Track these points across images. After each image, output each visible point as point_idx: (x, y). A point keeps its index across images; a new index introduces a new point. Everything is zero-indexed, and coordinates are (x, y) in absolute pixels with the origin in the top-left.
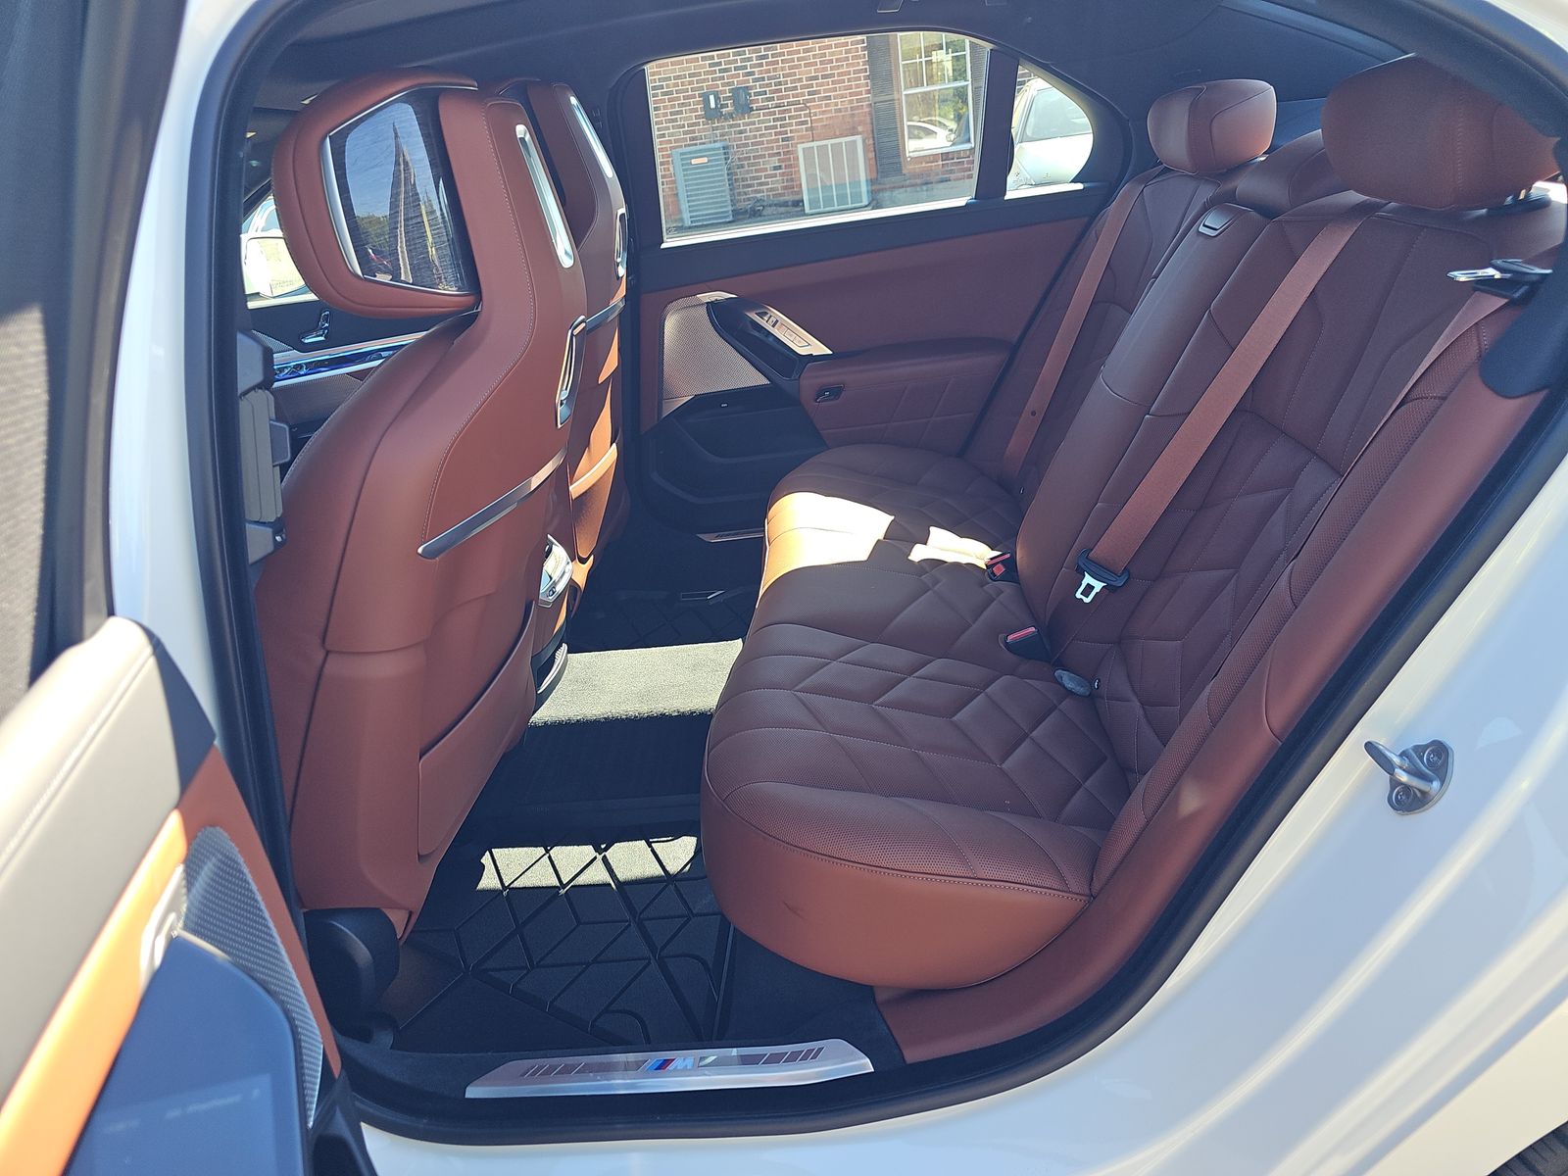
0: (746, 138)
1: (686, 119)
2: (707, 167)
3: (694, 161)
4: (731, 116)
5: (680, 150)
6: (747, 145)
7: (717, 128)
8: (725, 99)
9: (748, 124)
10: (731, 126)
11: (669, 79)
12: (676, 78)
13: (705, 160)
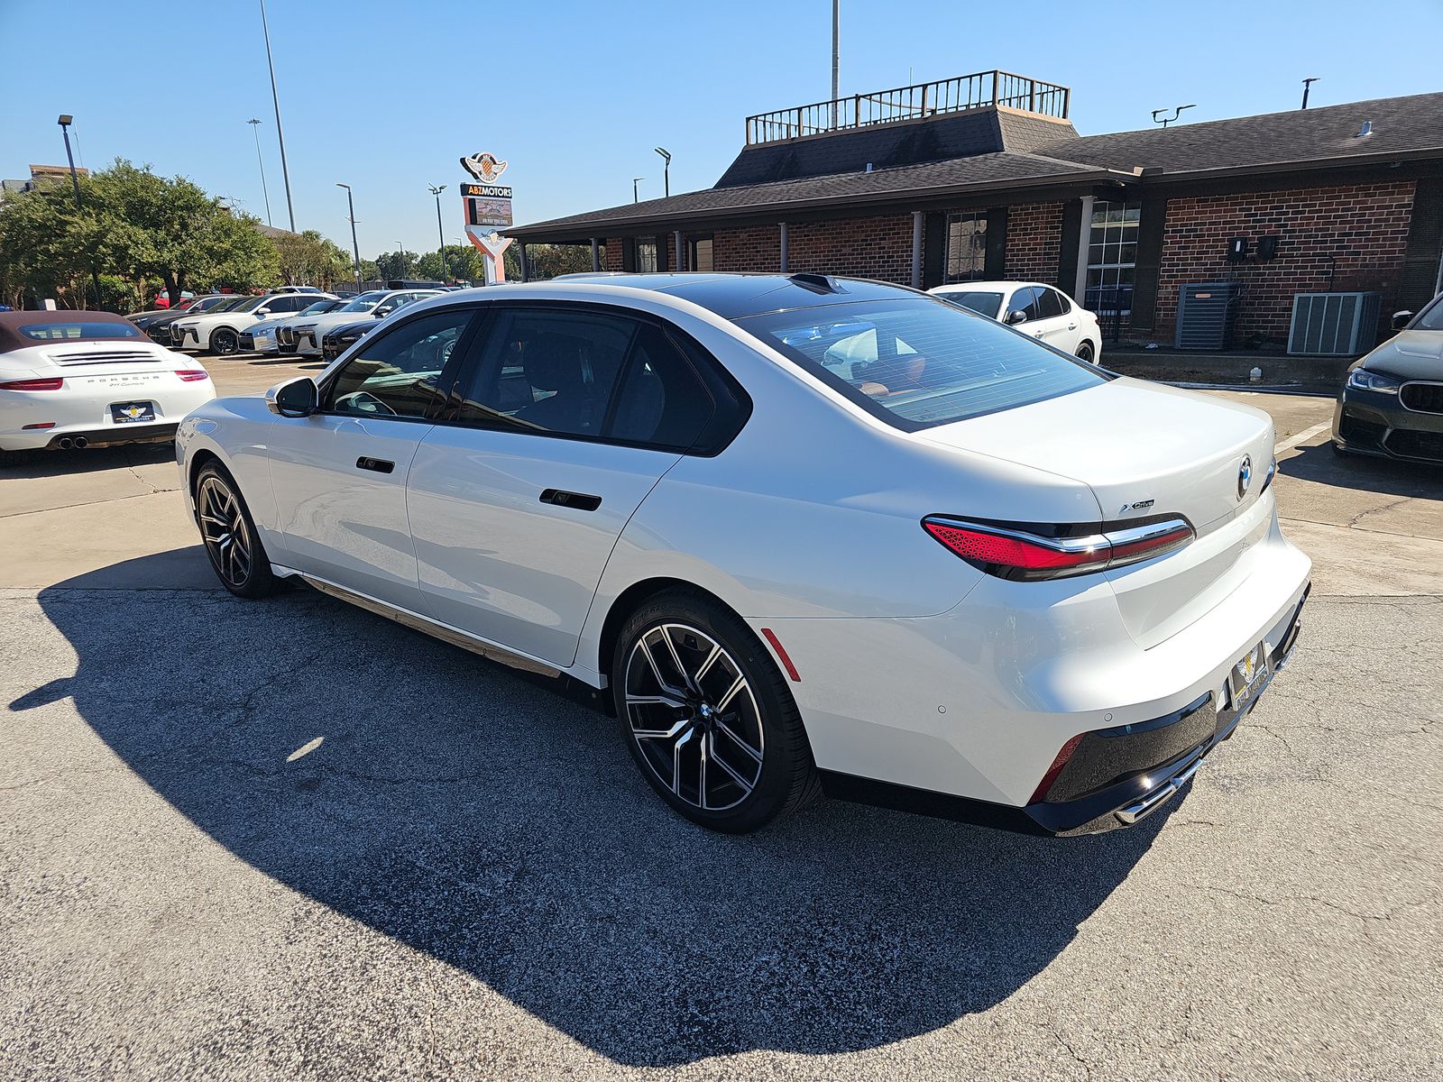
0: (1263, 280)
1: (1209, 258)
2: (1209, 302)
3: (1197, 296)
4: (1253, 260)
5: (1187, 285)
6: (1263, 286)
7: (1238, 269)
8: (1252, 245)
9: (1269, 268)
10: (1252, 269)
11: (1205, 224)
12: (1210, 224)
13: (1209, 295)
